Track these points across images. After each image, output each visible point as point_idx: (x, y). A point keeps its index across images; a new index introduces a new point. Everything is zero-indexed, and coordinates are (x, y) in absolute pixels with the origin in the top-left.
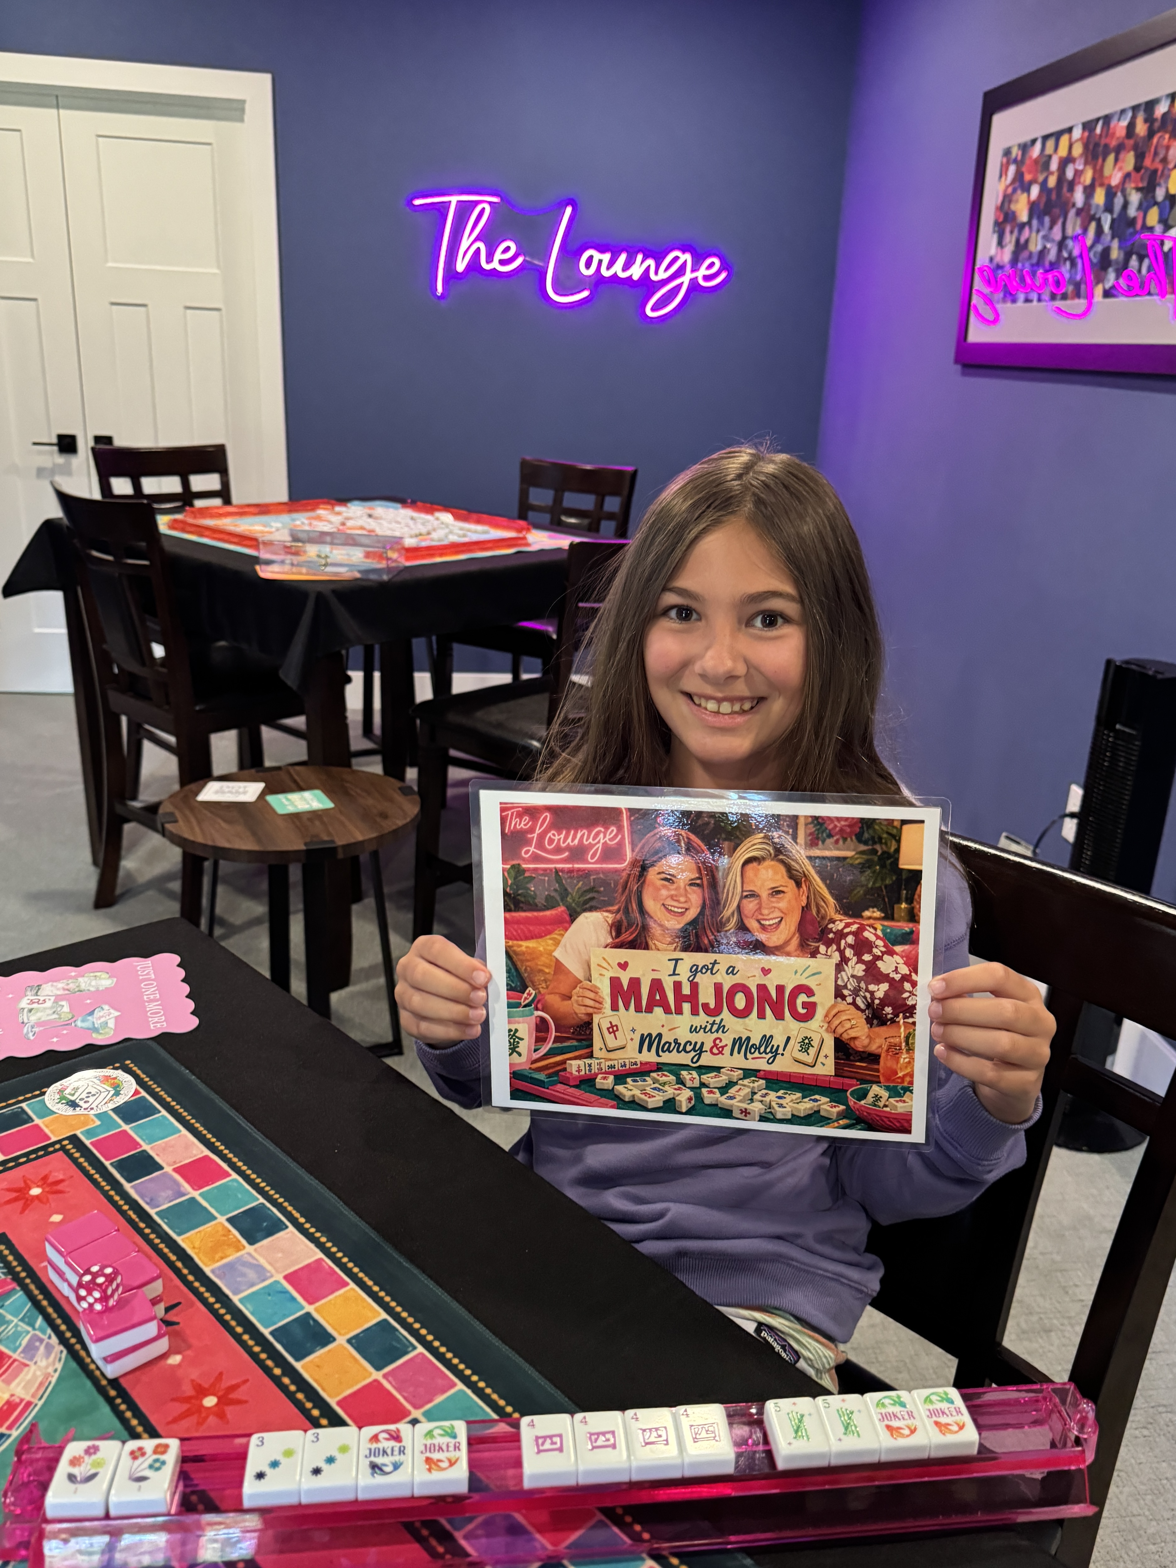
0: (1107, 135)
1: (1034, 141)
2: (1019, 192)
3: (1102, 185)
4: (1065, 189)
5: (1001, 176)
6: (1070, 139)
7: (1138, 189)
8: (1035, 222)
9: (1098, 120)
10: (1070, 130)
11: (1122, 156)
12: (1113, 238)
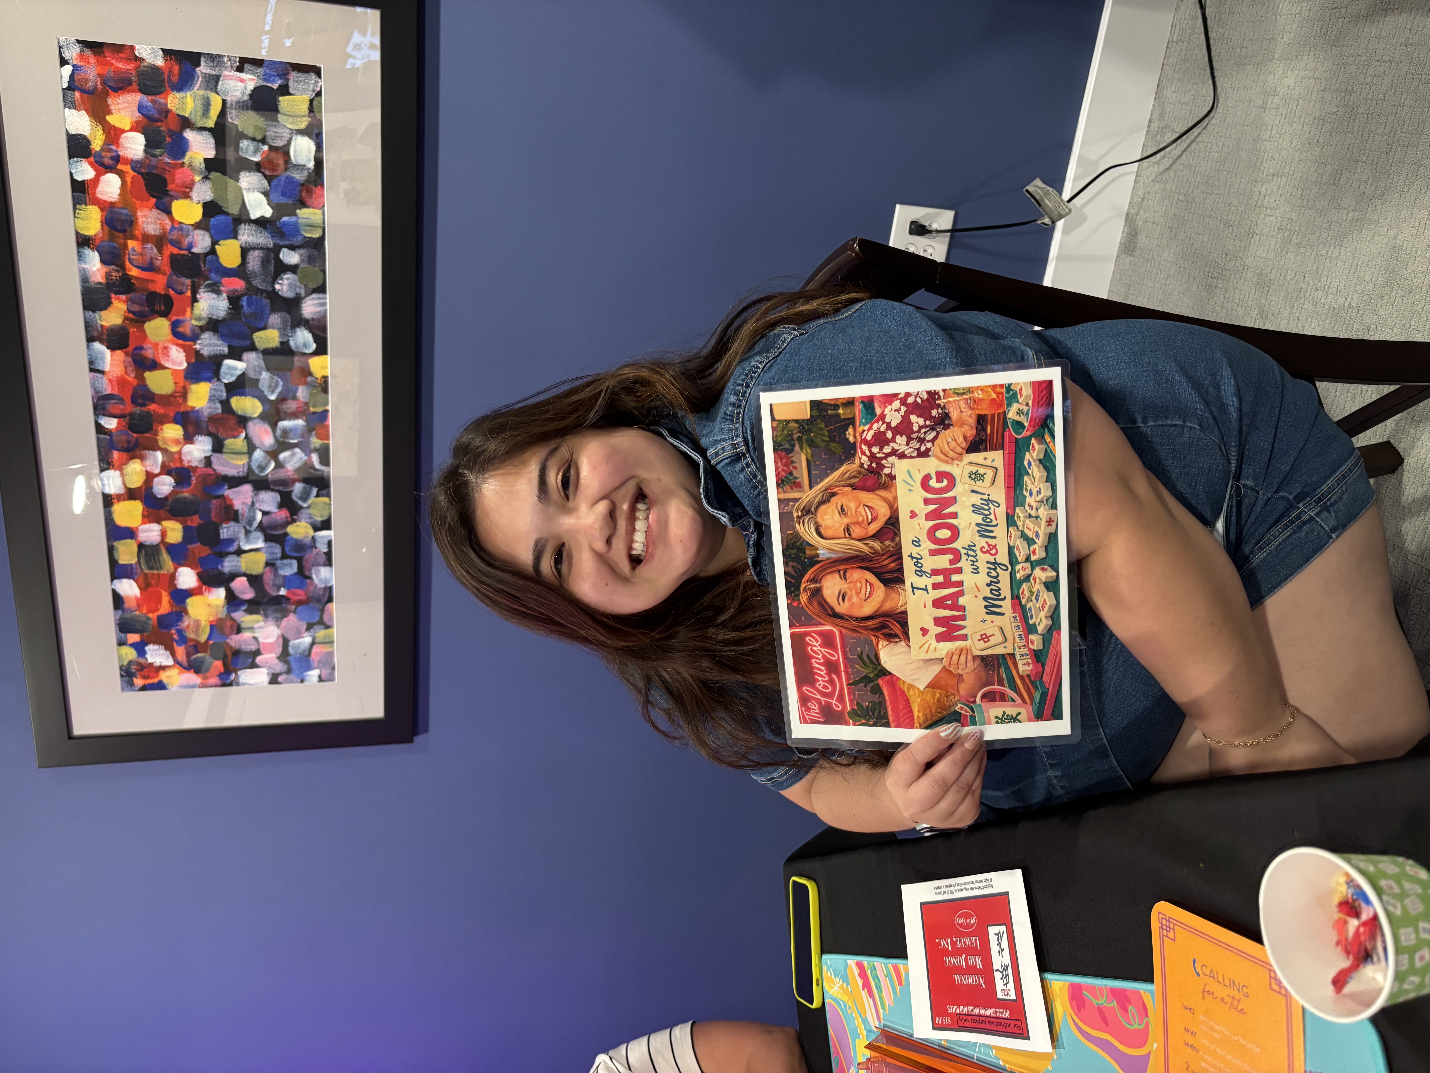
0: (121, 400)
1: (118, 600)
2: (185, 623)
3: (184, 394)
4: (186, 494)
5: (161, 686)
6: (120, 498)
7: (195, 300)
8: (228, 565)
9: (100, 429)
10: (108, 500)
11: (149, 353)
12: (253, 348)
